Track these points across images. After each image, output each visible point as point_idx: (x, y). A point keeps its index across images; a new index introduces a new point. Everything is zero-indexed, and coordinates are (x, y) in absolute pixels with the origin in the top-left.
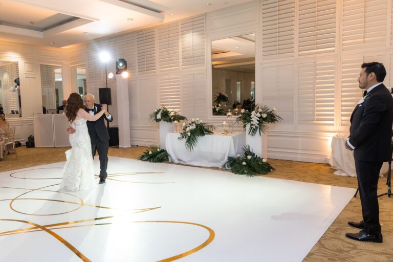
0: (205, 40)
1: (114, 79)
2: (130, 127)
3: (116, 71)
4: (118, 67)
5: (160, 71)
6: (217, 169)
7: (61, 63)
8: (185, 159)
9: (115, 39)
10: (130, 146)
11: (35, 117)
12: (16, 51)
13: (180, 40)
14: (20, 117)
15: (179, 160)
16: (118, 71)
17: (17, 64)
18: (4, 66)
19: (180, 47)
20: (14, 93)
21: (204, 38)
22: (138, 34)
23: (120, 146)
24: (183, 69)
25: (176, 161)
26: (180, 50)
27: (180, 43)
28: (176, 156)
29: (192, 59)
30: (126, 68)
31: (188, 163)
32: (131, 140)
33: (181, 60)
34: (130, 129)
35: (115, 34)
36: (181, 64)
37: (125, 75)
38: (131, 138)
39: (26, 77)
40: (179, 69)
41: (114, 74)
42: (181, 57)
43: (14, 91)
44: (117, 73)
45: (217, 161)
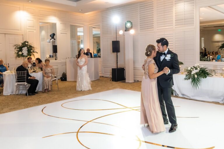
0: (194, 7)
1: (124, 35)
2: (134, 68)
3: (125, 29)
4: (126, 26)
5: (158, 29)
6: (218, 103)
7: (83, 24)
8: (189, 94)
9: (122, 8)
10: (134, 81)
11: (68, 60)
12: (55, 16)
13: (174, 8)
14: (56, 60)
15: (183, 95)
16: (127, 30)
17: (55, 24)
18: (42, 26)
19: (174, 12)
20: (50, 43)
21: (194, 5)
22: (140, 4)
23: (126, 81)
24: (176, 28)
25: (180, 95)
26: (174, 15)
27: (174, 10)
28: (180, 91)
29: (184, 21)
30: (132, 27)
31: (192, 98)
32: (134, 77)
33: (174, 22)
34: (134, 69)
35: (122, 4)
36: (174, 24)
37: (132, 32)
38: (134, 75)
39: (61, 33)
40: (172, 28)
41: (123, 31)
42: (174, 19)
43: (50, 42)
44: (126, 31)
45: (218, 97)
